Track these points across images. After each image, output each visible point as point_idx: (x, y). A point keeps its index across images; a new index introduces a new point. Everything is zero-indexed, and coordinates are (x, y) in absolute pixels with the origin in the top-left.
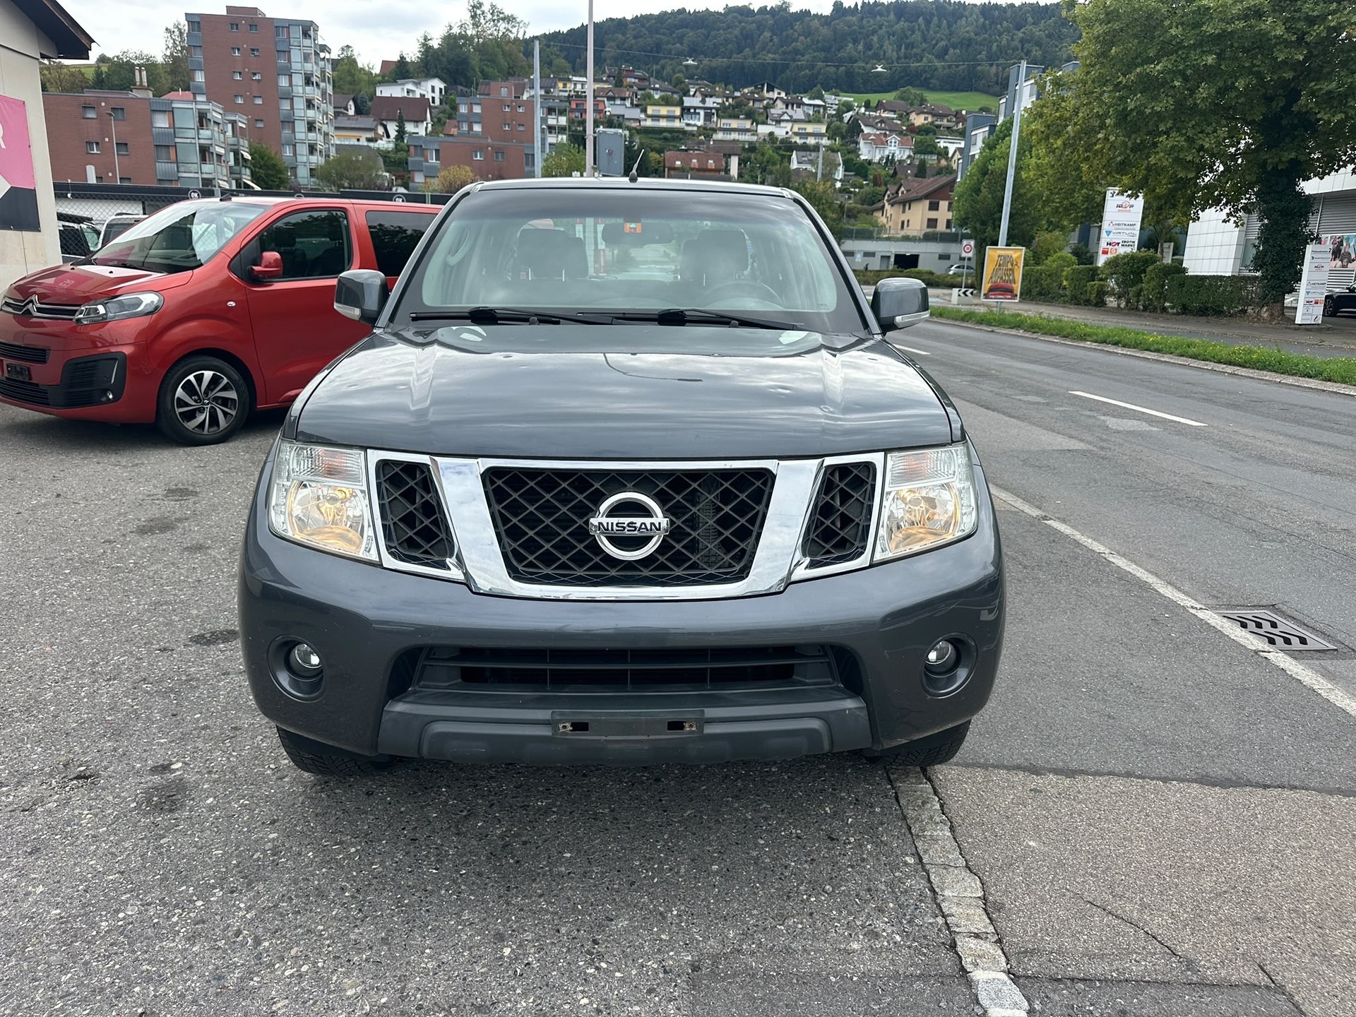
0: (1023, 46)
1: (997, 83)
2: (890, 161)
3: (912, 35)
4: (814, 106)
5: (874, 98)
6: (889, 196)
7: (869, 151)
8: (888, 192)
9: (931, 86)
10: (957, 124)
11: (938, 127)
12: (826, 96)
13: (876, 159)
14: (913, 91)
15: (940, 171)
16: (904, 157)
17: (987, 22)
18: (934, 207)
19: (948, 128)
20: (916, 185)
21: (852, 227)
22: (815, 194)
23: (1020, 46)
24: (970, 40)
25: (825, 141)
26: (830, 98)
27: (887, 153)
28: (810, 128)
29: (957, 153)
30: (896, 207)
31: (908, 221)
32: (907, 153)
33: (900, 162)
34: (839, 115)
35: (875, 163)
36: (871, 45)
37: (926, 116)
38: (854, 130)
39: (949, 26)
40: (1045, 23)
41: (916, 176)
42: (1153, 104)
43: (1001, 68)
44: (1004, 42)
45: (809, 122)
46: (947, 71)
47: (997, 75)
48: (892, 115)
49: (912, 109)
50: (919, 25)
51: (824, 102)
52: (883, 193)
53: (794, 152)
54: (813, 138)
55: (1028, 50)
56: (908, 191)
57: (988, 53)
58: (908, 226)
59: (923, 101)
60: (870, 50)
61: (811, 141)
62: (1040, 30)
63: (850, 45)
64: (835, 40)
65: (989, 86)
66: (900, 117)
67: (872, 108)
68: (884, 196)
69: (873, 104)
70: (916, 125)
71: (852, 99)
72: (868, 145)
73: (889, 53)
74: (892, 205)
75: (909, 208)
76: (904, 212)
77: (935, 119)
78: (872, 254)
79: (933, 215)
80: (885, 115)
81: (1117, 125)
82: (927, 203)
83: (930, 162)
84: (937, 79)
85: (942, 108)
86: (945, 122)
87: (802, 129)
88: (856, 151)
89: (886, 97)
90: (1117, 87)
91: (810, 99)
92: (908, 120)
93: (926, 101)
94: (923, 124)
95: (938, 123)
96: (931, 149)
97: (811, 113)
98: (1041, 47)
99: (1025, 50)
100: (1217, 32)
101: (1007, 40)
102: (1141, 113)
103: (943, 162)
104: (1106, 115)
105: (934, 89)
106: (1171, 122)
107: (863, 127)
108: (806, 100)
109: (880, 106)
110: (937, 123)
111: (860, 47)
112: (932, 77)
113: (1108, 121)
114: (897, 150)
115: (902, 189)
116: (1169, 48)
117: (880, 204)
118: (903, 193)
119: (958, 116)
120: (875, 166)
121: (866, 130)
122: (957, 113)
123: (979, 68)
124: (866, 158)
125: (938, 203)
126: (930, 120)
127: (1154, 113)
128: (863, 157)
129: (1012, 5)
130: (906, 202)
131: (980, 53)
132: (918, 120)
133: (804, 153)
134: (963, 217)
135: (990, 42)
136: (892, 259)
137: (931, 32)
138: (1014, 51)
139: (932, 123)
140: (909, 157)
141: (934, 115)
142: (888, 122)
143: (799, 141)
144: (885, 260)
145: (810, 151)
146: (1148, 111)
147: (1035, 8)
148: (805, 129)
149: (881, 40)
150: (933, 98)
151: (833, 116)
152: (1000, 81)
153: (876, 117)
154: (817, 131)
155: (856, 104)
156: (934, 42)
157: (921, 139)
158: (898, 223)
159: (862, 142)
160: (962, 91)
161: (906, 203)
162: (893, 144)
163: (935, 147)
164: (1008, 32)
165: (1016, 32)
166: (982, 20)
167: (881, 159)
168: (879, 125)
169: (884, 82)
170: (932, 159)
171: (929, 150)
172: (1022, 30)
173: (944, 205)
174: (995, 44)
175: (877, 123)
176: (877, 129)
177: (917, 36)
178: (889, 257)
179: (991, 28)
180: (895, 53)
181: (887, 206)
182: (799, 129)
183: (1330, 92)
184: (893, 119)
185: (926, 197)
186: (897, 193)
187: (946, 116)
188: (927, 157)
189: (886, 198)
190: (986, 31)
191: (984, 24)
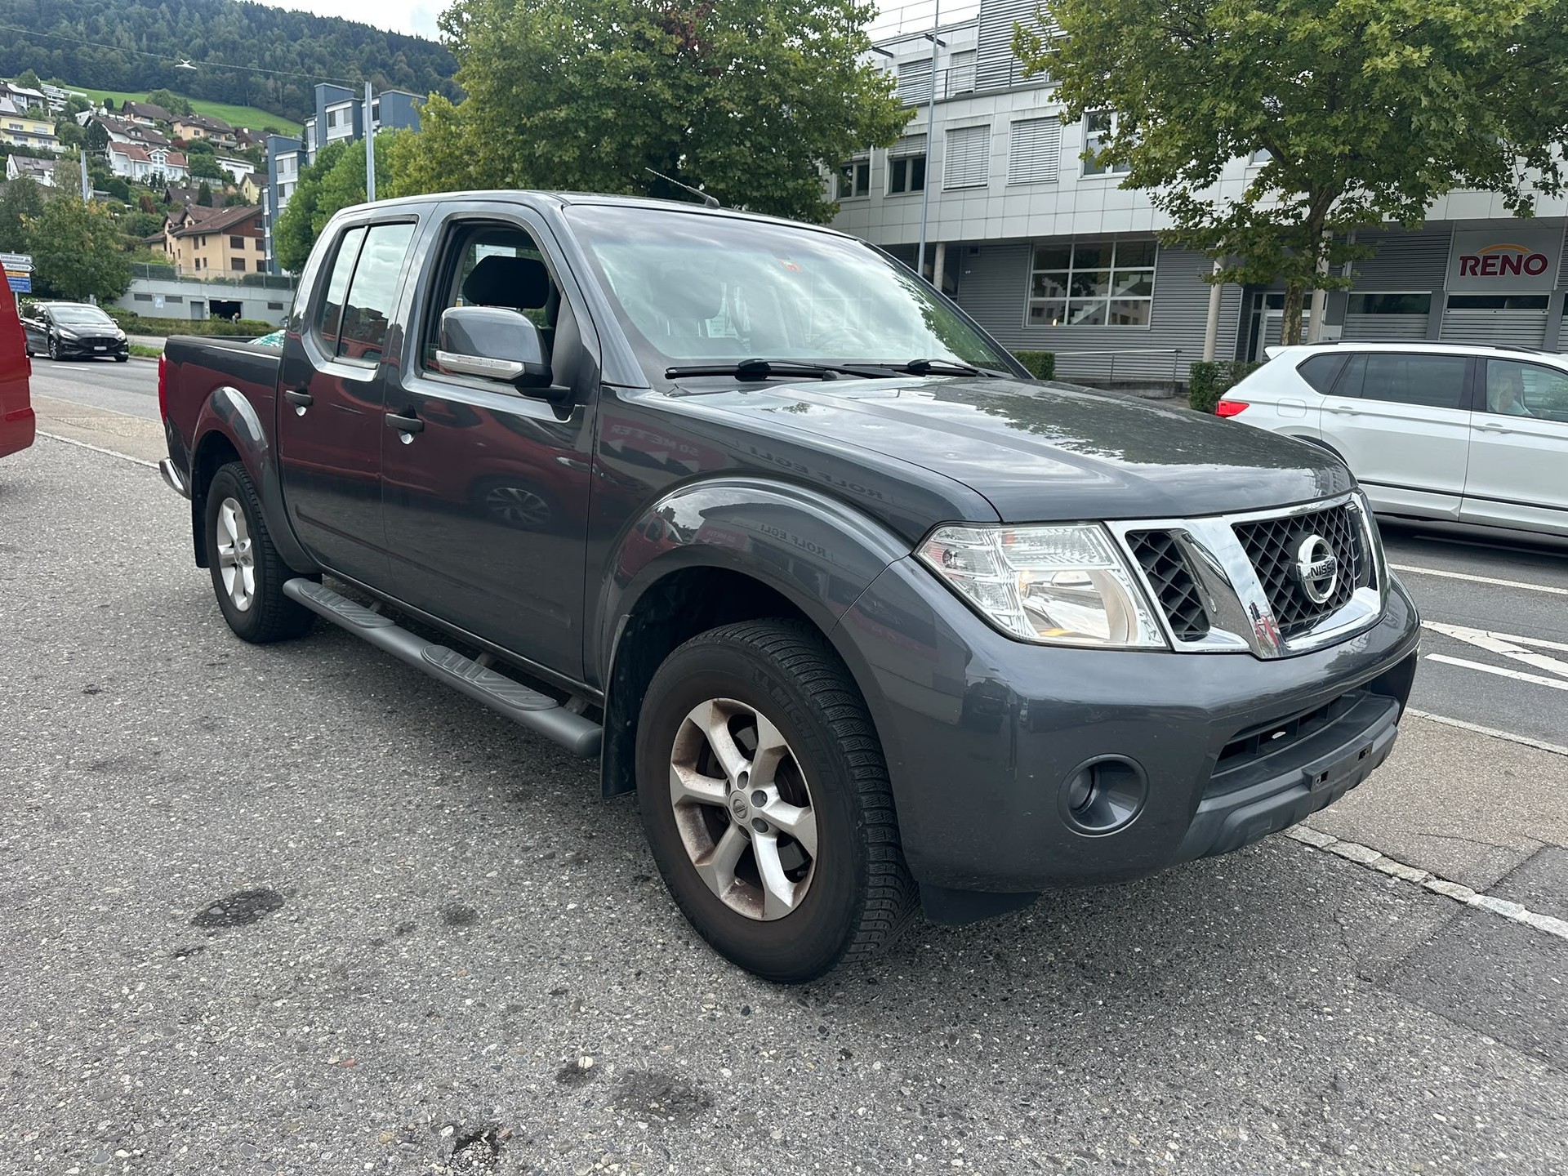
0: (303, 60)
1: (277, 100)
2: (157, 181)
3: (154, 23)
4: (28, 97)
5: (119, 99)
6: (170, 227)
7: (125, 166)
8: (169, 222)
9: (191, 91)
10: (240, 144)
11: (215, 145)
12: (43, 86)
13: (138, 177)
14: (172, 96)
15: (230, 202)
16: (178, 179)
17: (253, 25)
18: (237, 244)
19: (228, 148)
20: (208, 215)
21: (143, 264)
22: (87, 217)
23: (299, 61)
24: (234, 42)
25: (55, 147)
26: (51, 90)
27: (151, 171)
28: (29, 126)
29: (248, 180)
30: (184, 240)
31: (205, 260)
32: (180, 174)
33: (172, 183)
34: (70, 113)
35: (135, 182)
36: (97, 28)
37: (197, 129)
38: (95, 138)
39: (204, 21)
40: (325, 38)
41: (198, 204)
42: (560, 153)
43: (279, 83)
44: (279, 52)
45: (25, 117)
46: (209, 76)
47: (276, 90)
48: (147, 123)
49: (175, 119)
50: (161, 12)
51: (42, 93)
52: (161, 224)
53: (10, 156)
54: (37, 140)
55: (309, 67)
56: (197, 222)
57: (260, 62)
58: (205, 265)
59: (188, 111)
60: (97, 34)
61: (34, 144)
62: (320, 46)
63: (65, 22)
64: (39, 11)
65: (269, 102)
66: (160, 127)
67: (115, 109)
68: (164, 226)
69: (118, 105)
70: (185, 139)
71: (85, 95)
72: (122, 158)
73: (125, 41)
74: (179, 238)
75: (204, 244)
76: (196, 247)
77: (209, 134)
78: (179, 299)
79: (238, 253)
80: (137, 121)
81: (524, 170)
82: (227, 238)
83: (213, 188)
84: (198, 84)
85: (216, 122)
86: (222, 140)
87: (16, 126)
88: (105, 164)
89: (137, 99)
90: (521, 130)
91: (18, 86)
92: (172, 131)
93: (192, 110)
94: (194, 139)
95: (213, 140)
96: (215, 173)
97: (25, 106)
98: (325, 66)
99: (306, 66)
100: (613, 86)
101: (282, 50)
102: (549, 160)
103: (231, 190)
104: (511, 159)
105: (196, 97)
106: (578, 174)
107: (110, 133)
108: (12, 87)
109: (126, 108)
110: (211, 139)
111: (81, 28)
112: (191, 81)
113: (515, 165)
114: (165, 167)
115: (189, 218)
116: (569, 96)
117: (159, 236)
118: (190, 223)
119: (239, 134)
120: (136, 186)
121: (116, 138)
122: (237, 130)
123: (252, 79)
124: (122, 174)
125: (242, 240)
126: (202, 134)
127: (562, 163)
128: (117, 173)
129: (281, 11)
130: (200, 235)
131: (250, 61)
132: (188, 134)
133: (27, 160)
134: (292, 258)
135: (261, 49)
136: (207, 307)
137: (180, 24)
138: (292, 65)
139: (206, 139)
140: (183, 178)
141: (206, 130)
142: (145, 131)
143: (17, 143)
144: (197, 308)
145: (34, 156)
146: (556, 160)
147: (309, 18)
148: (22, 127)
149: (110, 22)
150: (200, 108)
151: (60, 114)
152: (281, 98)
153: (127, 123)
154: (43, 132)
155: (92, 103)
156: (186, 38)
157: (197, 159)
158: (191, 262)
159: (112, 155)
160: (234, 104)
161: (198, 237)
162: (158, 160)
163: (218, 170)
164: (282, 41)
165: (292, 43)
166: (246, 21)
167: (145, 177)
168: (133, 133)
169: (124, 78)
170: (216, 185)
171: (209, 171)
172: (299, 42)
173: (249, 242)
174: (268, 53)
175: (129, 131)
176: (132, 139)
177: (161, 27)
178: (202, 303)
179: (258, 32)
180: (133, 44)
181: (170, 238)
182: (11, 125)
183: (713, 162)
184: (151, 128)
185: (225, 231)
186: (182, 222)
187: (224, 133)
188: (211, 181)
189: (167, 228)
190: (254, 36)
191: (249, 26)
